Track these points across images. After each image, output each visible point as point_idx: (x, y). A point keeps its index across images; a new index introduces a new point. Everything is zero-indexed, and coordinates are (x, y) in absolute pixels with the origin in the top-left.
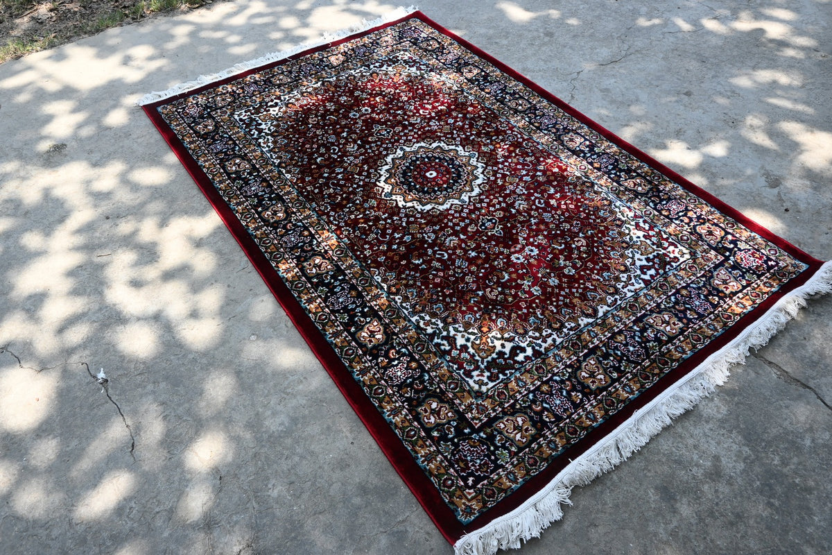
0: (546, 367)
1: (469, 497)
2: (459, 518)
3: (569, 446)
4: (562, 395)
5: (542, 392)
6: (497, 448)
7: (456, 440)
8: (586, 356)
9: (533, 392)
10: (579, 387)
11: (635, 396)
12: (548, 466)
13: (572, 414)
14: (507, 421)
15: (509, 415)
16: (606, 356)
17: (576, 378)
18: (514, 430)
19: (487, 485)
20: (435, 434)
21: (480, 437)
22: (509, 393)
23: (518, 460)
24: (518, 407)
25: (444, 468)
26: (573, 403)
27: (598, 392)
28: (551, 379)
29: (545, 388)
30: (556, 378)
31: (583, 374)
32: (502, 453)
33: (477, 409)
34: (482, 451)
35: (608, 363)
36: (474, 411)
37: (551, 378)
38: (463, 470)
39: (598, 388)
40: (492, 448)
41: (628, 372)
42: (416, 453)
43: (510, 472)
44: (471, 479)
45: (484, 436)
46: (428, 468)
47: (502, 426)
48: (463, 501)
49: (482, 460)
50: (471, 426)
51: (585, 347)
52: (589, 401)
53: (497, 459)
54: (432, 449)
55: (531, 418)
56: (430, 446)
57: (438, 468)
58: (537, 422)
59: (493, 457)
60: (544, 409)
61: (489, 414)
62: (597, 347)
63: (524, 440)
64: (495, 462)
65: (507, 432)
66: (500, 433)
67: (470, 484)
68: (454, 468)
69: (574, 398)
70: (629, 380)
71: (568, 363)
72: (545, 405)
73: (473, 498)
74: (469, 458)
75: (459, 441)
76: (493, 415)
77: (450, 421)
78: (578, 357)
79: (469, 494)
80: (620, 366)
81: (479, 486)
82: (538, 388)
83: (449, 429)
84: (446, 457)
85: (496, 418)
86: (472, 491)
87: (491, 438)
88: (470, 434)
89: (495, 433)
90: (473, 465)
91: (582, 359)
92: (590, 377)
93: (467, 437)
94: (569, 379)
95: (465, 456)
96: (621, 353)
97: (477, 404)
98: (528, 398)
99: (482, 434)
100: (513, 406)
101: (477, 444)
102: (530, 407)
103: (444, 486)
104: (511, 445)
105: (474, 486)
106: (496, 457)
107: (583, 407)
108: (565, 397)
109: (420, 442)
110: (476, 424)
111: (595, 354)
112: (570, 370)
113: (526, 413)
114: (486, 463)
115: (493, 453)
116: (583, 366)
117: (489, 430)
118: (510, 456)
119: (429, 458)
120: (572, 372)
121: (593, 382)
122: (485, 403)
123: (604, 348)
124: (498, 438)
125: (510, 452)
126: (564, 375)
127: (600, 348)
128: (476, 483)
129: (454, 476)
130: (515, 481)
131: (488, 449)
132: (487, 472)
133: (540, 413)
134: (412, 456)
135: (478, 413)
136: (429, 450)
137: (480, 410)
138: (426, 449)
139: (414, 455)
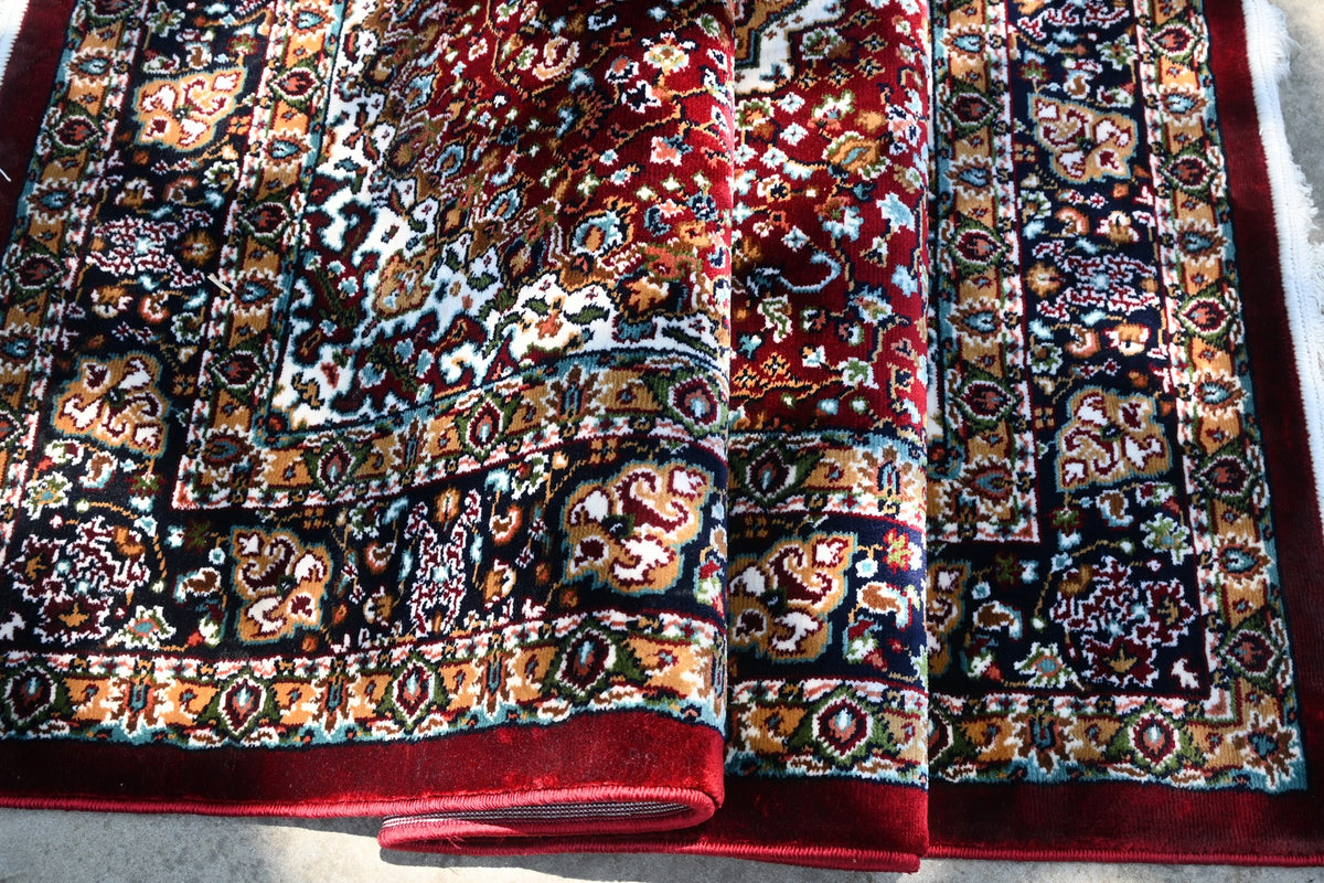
0: (978, 224)
1: (1229, 715)
2: (1270, 787)
3: (1243, 357)
4: (1087, 256)
5: (1051, 297)
6: (1134, 533)
7: (1038, 624)
8: (1019, 110)
9: (1030, 314)
10: (1097, 201)
11: (1211, 103)
12: (1263, 448)
13: (1159, 278)
14: (1071, 447)
15: (1058, 427)
16: (1054, 70)
17: (1065, 185)
18: (1110, 450)
19: (1222, 641)
20: (980, 665)
21: (1070, 551)
22: (991, 377)
23: (1201, 508)
24: (1049, 387)
25: (1100, 715)
26: (1128, 248)
27: (1141, 172)
28: (1026, 245)
29: (1042, 280)
30: (1032, 230)
31: (1068, 159)
32: (1158, 531)
33: (983, 494)
34: (1116, 577)
35: (1077, 81)
36: (982, 510)
37: (1022, 239)
38: (1140, 670)
39: (1131, 162)
40: (1127, 546)
41: (1137, 63)
42: (999, 764)
43: (1223, 553)
44: (1178, 668)
45: (1075, 538)
46: (1072, 762)
47: (1076, 469)
48: (1229, 738)
49: (1142, 599)
50: (1023, 551)
51: (993, 90)
52: (1151, 209)
53: (1165, 558)
54: (1021, 709)
55: (1101, 380)
56: (1006, 704)
57: (1092, 734)
58: (1122, 375)
59: (1154, 565)
60: (1100, 328)
61: (1022, 475)
62: (1015, 67)
63: (1156, 447)
64: (1168, 570)
65: (1104, 471)
66: (1094, 490)
67: (1194, 684)
68: (1119, 691)
69: (1114, 235)
70: (1159, 80)
71: (1009, 166)
72: (1092, 318)
73: (1238, 709)
74: (1114, 628)
75: (1044, 615)
76: (1031, 468)
77: (967, 597)
78: (1010, 129)
79: (1219, 708)
80: (1107, 65)
81: (1213, 664)
82: (1030, 297)
83: (988, 617)
84: (1070, 689)
85: (1046, 465)
86: (1215, 693)
87: (1091, 524)
88: (1043, 569)
89: (1085, 502)
90: (1143, 633)
91: (1020, 127)
92: (1087, 153)
93: (1049, 585)
94: (1058, 206)
95: (1103, 635)
96: (1070, 30)
97: (966, 483)
98: (1038, 341)
99: (1067, 541)
100: (1038, 398)
101: (1085, 574)
102: (1070, 359)
103: (1157, 758)
104: (1148, 491)
105: (1205, 679)
106: (1159, 557)
107: (1159, 240)
108: (1100, 254)
109: (975, 730)
110: (1027, 532)
111: (1028, 86)
112: (1033, 181)
113: (1080, 383)
114: (1159, 596)
115: (1142, 554)
116: (1045, 142)
117: (1066, 514)
118: (1176, 518)
119: (1044, 736)
120: (1042, 179)
121: (1106, 158)
122: (978, 459)
123: (1030, 56)
124: (1106, 507)
125: (1165, 510)
126: (1037, 205)
127: (1020, 62)
128: (1197, 664)
129: (1143, 707)
130: (1255, 564)
131: (1122, 558)
132: (1184, 613)
133: (1105, 351)
134: (1001, 782)
135: (996, 501)
136: (1019, 718)
137: (989, 488)
138: (1009, 725)
139: (1003, 775)
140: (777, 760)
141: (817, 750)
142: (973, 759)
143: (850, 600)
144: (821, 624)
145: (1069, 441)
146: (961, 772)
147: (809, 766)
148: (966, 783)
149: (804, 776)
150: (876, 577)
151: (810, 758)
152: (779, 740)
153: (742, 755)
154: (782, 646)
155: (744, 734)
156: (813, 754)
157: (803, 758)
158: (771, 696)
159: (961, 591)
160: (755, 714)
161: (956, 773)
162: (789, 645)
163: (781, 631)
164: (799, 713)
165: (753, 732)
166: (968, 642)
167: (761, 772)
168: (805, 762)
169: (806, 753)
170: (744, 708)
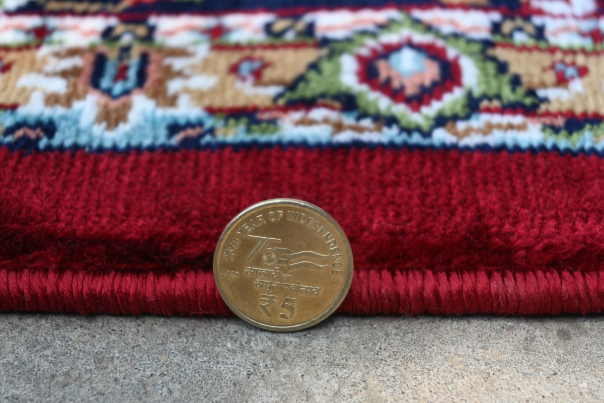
170: (181, 53)
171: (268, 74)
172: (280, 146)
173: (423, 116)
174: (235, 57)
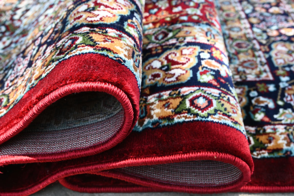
7: (280, 103)
9: (252, 27)
15: (270, 51)
18: (291, 56)
20: (259, 117)
21: (286, 82)
24: (264, 42)
26: (280, 14)
28: (247, 14)
29: (254, 20)
30: (248, 11)
33: (247, 68)
36: (248, 72)
42: (278, 150)
45: (287, 78)
47: (281, 61)
50: (267, 82)
54: (282, 130)
55: (282, 41)
56: (275, 129)
58: (289, 40)
61: (261, 62)
65: (292, 62)
72: (274, 28)
75: (282, 100)
76: (264, 60)
77: (248, 96)
82: (251, 23)
83: (259, 102)
85: (269, 60)
88: (277, 87)
89: (287, 69)
93: (281, 91)
94: (255, 7)
97: (240, 65)
98: (257, 32)
99: (284, 79)
100: (261, 44)
102: (269, 36)
109: (263, 138)
110: (267, 76)
113: (274, 41)
117: (281, 72)
122: (243, 59)
134: (281, 157)
135: (253, 69)
136: (281, 134)
137: (250, 66)
138: (278, 137)
139: (281, 154)
140: (169, 118)
141: (189, 111)
142: (265, 149)
143: (199, 64)
144: (187, 72)
145: (276, 55)
146: (260, 154)
147: (186, 117)
148: (264, 158)
149: (184, 122)
150: (209, 59)
151: (186, 114)
152: (170, 111)
153: (152, 121)
154: (169, 80)
155: (152, 112)
156: (188, 113)
157: (182, 115)
158: (165, 97)
159: (245, 94)
160: (158, 105)
161: (258, 155)
162: (173, 79)
163: (168, 76)
164: (179, 100)
165: (158, 111)
166: (252, 109)
167: (161, 125)
168: (183, 117)
169: (184, 113)
170: (152, 104)
171: (171, 106)
172: (176, 124)
173: (205, 113)
174: (164, 102)
